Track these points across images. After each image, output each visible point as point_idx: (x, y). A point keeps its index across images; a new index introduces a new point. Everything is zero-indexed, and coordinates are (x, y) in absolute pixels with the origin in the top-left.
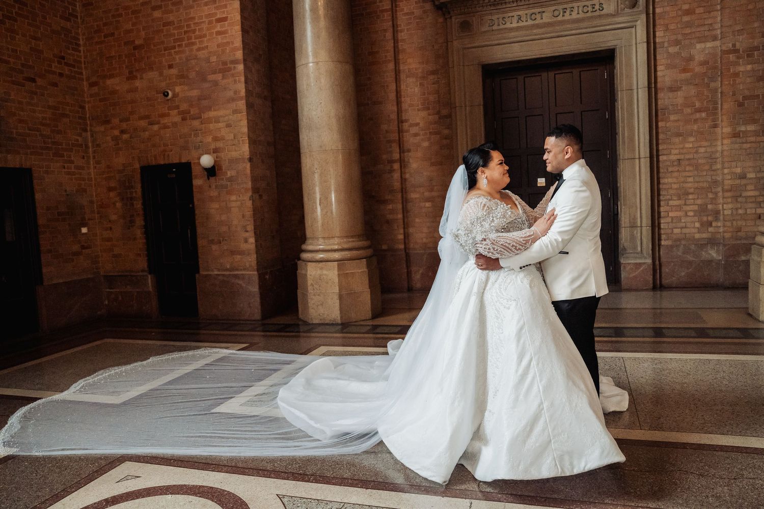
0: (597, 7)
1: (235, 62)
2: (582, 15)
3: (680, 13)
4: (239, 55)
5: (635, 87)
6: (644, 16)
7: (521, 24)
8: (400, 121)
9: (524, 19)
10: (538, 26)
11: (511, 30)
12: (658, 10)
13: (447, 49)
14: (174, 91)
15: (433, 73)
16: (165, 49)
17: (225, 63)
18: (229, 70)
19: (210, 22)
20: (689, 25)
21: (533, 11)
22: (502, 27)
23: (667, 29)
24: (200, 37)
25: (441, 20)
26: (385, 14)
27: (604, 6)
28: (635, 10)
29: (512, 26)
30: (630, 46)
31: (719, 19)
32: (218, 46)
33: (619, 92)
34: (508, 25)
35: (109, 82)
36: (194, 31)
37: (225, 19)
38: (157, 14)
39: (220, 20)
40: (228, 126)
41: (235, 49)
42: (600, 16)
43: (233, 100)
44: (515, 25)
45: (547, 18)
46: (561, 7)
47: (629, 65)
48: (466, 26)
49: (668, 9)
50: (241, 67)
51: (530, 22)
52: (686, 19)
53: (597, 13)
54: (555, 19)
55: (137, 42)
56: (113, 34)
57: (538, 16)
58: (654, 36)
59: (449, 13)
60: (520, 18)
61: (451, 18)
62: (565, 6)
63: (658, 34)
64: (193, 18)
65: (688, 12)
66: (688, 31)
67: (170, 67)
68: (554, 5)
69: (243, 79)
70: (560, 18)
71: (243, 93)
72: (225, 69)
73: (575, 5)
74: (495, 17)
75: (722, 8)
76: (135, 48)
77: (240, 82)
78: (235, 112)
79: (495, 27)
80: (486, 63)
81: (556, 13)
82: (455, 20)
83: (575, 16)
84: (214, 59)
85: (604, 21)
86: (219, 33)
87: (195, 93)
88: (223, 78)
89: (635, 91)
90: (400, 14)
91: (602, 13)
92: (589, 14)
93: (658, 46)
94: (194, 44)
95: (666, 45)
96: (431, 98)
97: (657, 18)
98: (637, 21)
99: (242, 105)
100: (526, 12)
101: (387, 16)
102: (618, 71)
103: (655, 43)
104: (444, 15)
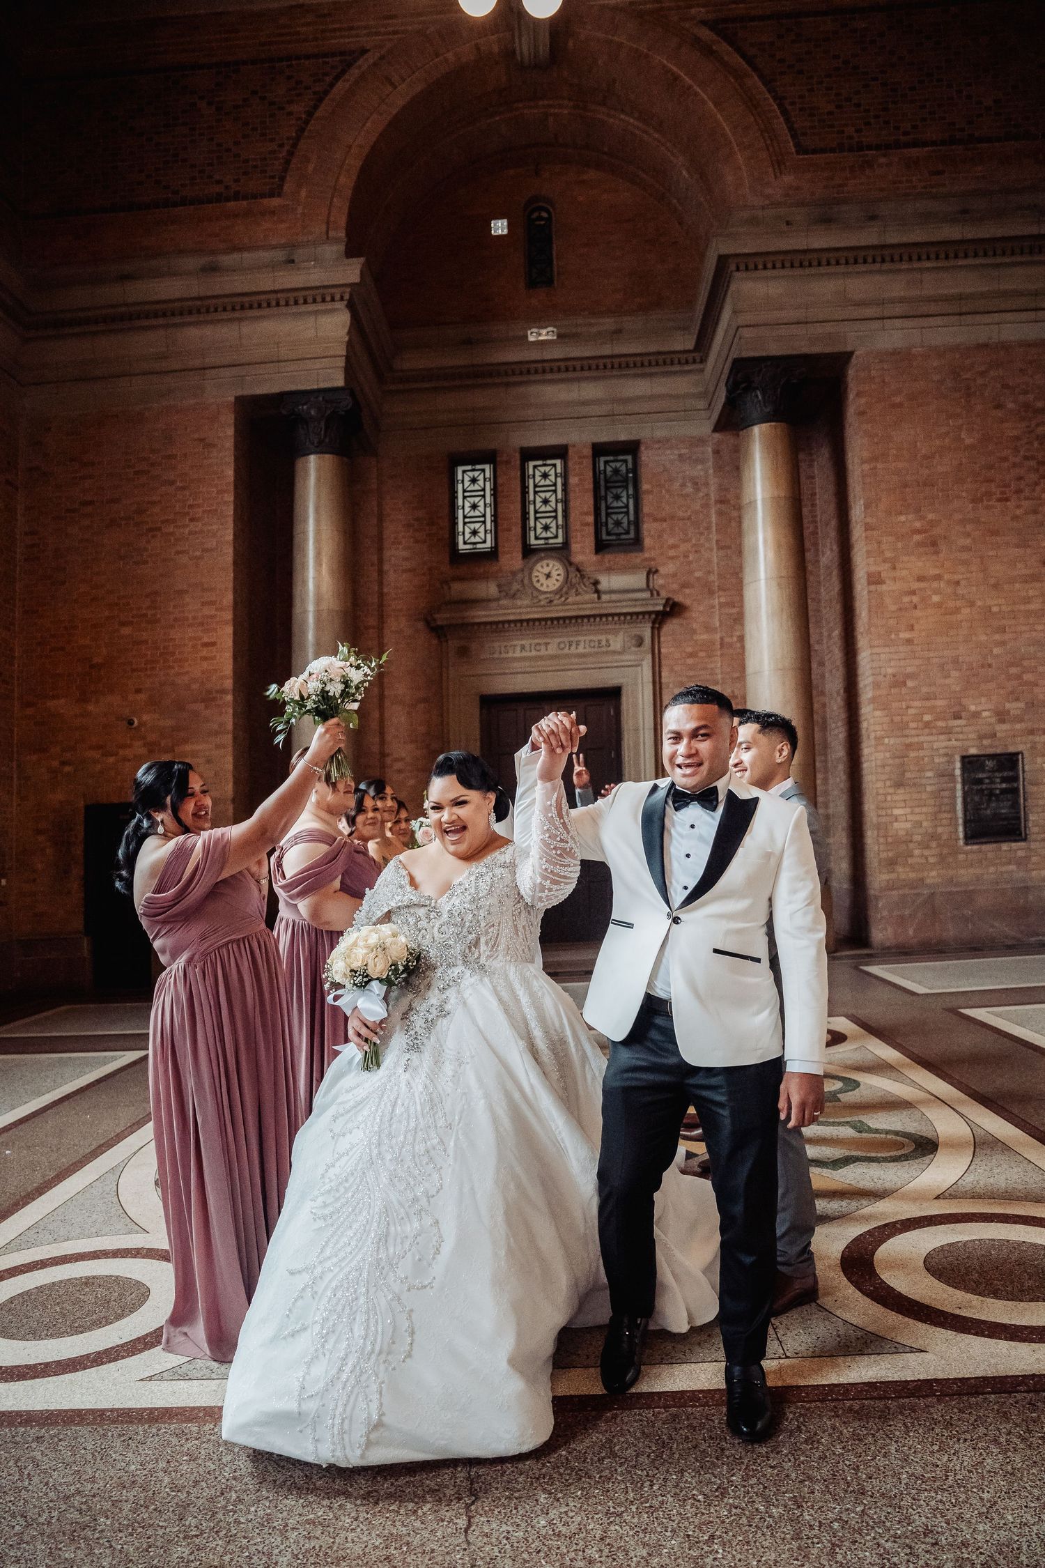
0: (604, 643)
1: (223, 691)
2: (588, 650)
3: (684, 655)
4: (229, 684)
5: (641, 728)
6: (650, 656)
7: (525, 654)
8: (383, 755)
9: (527, 648)
10: (541, 658)
11: (515, 659)
12: (663, 650)
13: (441, 675)
14: (140, 718)
15: (425, 700)
16: (133, 670)
17: (209, 692)
18: (214, 699)
19: (194, 646)
20: (691, 668)
21: (536, 641)
22: (504, 655)
23: (672, 670)
24: (181, 660)
25: (435, 642)
26: (371, 631)
27: (611, 642)
28: (642, 648)
29: (515, 655)
30: (636, 684)
31: (719, 664)
32: (203, 672)
33: (625, 733)
34: (510, 655)
35: (51, 704)
36: (173, 653)
37: (213, 644)
38: (126, 631)
39: (206, 645)
40: (209, 761)
41: (223, 678)
42: (607, 652)
43: (216, 733)
44: (518, 654)
45: (552, 650)
46: (565, 639)
47: (636, 705)
48: (463, 652)
49: (673, 649)
50: (229, 698)
51: (534, 653)
52: (690, 661)
53: (604, 649)
54: (560, 652)
55: (96, 660)
56: (62, 649)
57: (543, 648)
58: (660, 677)
59: (446, 636)
60: (523, 647)
61: (447, 641)
62: (572, 639)
63: (663, 674)
64: (175, 639)
65: (691, 655)
66: (691, 673)
67: (138, 691)
68: (560, 637)
69: (231, 711)
70: (566, 651)
71: (230, 726)
72: (209, 698)
73: (580, 638)
74: (496, 644)
75: (722, 655)
76: (92, 667)
77: (226, 713)
78: (218, 747)
79: (496, 656)
80: (485, 693)
81: (562, 646)
82: (453, 644)
83: (581, 650)
84: (195, 686)
85: (610, 658)
86: (205, 659)
87: (169, 723)
88: (206, 707)
89: (641, 731)
90: (387, 632)
91: (609, 649)
92: (596, 650)
93: (663, 686)
94: (172, 667)
95: (671, 686)
96: (422, 729)
97: (662, 658)
98: (642, 660)
99: (228, 739)
100: (530, 641)
101: (372, 633)
102: (624, 707)
103: (660, 683)
104: (439, 637)
